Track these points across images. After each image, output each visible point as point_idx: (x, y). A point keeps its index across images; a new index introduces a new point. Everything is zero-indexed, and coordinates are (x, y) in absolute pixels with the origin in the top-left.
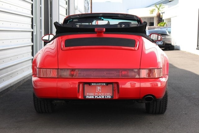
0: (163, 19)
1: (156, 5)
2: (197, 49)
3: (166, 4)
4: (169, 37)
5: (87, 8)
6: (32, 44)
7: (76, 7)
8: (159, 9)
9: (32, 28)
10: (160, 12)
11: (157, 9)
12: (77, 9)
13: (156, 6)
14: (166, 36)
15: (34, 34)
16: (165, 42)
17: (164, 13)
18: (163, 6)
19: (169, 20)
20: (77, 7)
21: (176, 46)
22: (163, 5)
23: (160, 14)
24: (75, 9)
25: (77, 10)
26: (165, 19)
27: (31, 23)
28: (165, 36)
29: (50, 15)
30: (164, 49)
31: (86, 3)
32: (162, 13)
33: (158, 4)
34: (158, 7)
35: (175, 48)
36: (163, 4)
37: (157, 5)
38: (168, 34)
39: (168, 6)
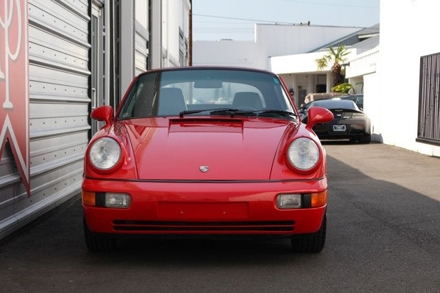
0: (346, 77)
1: (330, 46)
2: (417, 140)
3: (352, 45)
4: (359, 116)
5: (185, 54)
6: (89, 127)
7: (164, 52)
8: (337, 56)
9: (90, 95)
10: (341, 63)
11: (333, 57)
12: (166, 57)
13: (332, 50)
14: (354, 114)
15: (93, 108)
16: (352, 126)
17: (348, 64)
18: (347, 49)
19: (360, 80)
20: (167, 51)
21: (374, 134)
22: (345, 47)
23: (339, 67)
24: (163, 57)
25: (165, 60)
26: (351, 78)
27: (87, 87)
28: (351, 113)
29: (116, 69)
30: (348, 140)
31: (182, 45)
32: (345, 65)
33: (335, 46)
34: (336, 52)
35: (372, 139)
36: (347, 45)
37: (334, 48)
38: (357, 109)
39: (355, 49)
